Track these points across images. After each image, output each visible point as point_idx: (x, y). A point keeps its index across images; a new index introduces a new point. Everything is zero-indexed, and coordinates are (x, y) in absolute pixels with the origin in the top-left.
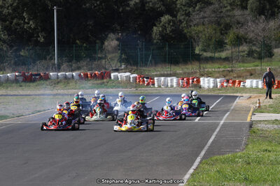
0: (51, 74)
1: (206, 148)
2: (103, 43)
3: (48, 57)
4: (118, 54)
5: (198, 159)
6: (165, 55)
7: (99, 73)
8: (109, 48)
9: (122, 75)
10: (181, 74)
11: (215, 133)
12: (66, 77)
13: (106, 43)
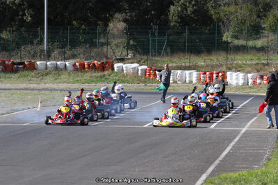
0: (38, 63)
1: (217, 162)
2: (107, 25)
3: (35, 41)
4: (124, 40)
5: (204, 177)
6: (185, 42)
7: (99, 63)
8: (115, 32)
9: (128, 67)
10: (202, 67)
11: (233, 144)
12: (56, 68)
13: (111, 25)
